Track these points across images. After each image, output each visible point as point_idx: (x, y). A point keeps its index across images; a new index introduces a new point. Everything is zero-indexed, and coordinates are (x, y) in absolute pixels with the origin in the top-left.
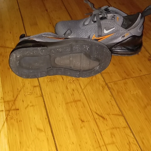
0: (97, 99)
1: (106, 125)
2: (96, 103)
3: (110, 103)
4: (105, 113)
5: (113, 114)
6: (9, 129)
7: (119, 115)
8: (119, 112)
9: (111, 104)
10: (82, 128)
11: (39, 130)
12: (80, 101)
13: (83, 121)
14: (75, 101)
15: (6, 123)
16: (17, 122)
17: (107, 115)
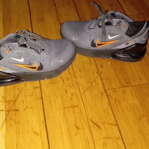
0: (95, 106)
1: (100, 134)
2: (93, 110)
3: (106, 111)
4: (100, 122)
5: (107, 124)
6: (7, 130)
7: (113, 125)
8: (114, 122)
9: (108, 112)
10: (76, 134)
11: (36, 133)
12: (77, 106)
13: (78, 128)
14: (73, 107)
15: (5, 123)
16: (16, 123)
17: (102, 124)
